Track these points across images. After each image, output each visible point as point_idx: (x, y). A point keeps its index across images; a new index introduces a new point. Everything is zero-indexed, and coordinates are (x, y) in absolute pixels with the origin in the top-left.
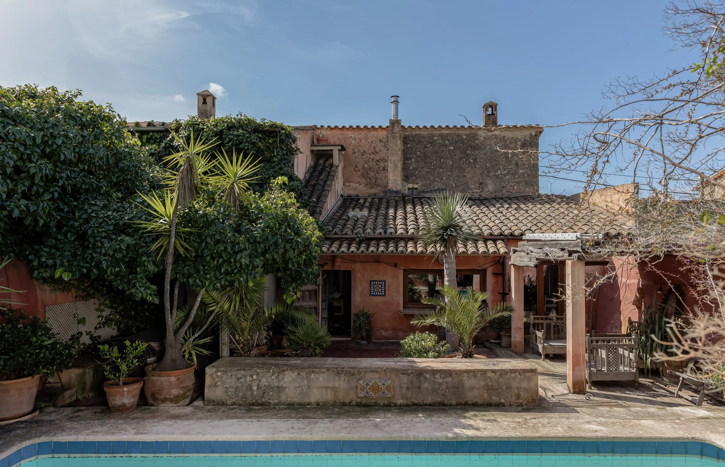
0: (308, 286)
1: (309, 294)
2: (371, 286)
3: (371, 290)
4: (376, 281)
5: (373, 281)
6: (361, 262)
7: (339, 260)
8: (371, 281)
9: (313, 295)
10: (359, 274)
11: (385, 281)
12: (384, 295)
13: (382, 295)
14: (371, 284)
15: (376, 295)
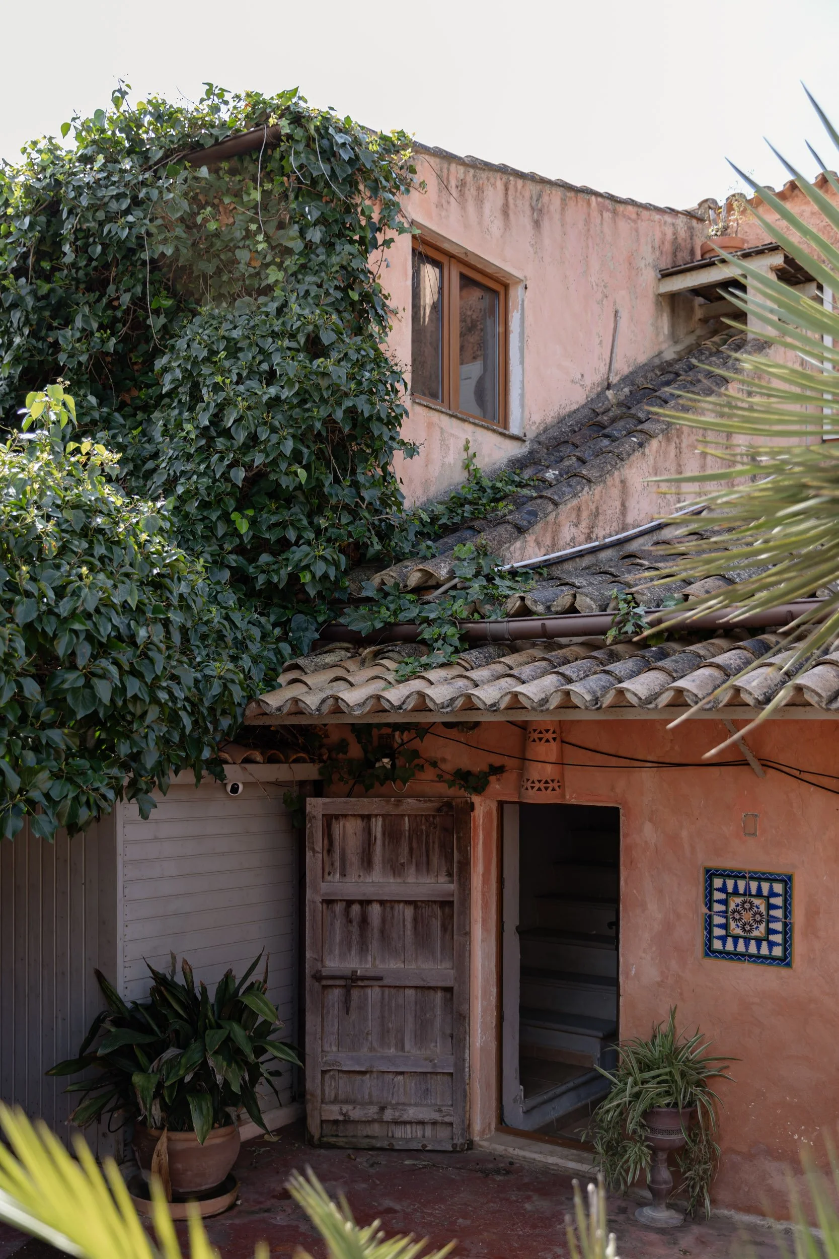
0: (411, 879)
1: (415, 920)
2: (709, 904)
3: (709, 925)
4: (737, 875)
5: (725, 874)
6: (661, 764)
7: (547, 751)
8: (711, 874)
9: (437, 924)
10: (648, 828)
11: (787, 881)
12: (785, 961)
13: (769, 960)
14: (709, 890)
15: (735, 956)
